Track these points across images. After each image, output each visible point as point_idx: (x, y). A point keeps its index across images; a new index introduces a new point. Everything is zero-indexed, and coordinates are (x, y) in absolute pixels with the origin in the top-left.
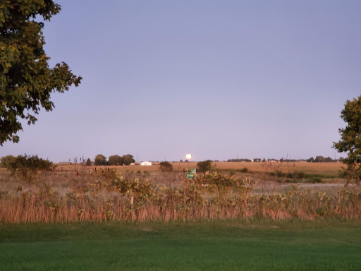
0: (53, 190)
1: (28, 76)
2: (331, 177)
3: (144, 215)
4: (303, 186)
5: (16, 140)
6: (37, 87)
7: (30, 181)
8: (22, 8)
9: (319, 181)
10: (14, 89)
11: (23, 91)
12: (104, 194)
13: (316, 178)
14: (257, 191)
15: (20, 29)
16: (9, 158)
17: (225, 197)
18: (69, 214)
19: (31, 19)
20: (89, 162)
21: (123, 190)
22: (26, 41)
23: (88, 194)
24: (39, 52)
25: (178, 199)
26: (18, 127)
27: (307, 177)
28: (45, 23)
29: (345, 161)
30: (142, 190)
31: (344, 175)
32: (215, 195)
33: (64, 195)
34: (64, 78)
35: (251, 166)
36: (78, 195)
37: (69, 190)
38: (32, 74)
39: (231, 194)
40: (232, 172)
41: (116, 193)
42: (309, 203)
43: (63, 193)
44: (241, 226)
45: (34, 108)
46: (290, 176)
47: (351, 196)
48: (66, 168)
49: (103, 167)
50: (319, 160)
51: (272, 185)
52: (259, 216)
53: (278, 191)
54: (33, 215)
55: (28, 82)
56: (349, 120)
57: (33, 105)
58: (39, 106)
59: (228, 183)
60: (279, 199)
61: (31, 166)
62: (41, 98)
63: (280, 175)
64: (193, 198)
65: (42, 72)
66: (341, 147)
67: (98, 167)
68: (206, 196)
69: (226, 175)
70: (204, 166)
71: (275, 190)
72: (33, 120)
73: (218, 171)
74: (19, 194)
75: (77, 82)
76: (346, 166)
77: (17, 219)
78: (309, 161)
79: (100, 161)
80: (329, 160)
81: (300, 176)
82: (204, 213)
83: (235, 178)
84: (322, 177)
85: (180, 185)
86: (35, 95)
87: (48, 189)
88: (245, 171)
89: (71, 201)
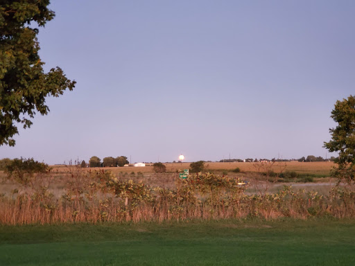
0: (49, 192)
1: (23, 81)
2: (323, 176)
3: (138, 216)
4: (295, 185)
5: (12, 143)
6: (32, 91)
7: (26, 183)
8: (17, 15)
9: (310, 181)
10: (10, 93)
11: (18, 96)
12: (98, 196)
13: (308, 178)
14: (250, 191)
15: (15, 36)
16: (6, 161)
17: (219, 197)
18: (65, 216)
19: (26, 25)
20: (84, 164)
21: (118, 192)
22: (20, 47)
23: (83, 195)
24: (34, 57)
25: (173, 200)
26: (14, 130)
27: (298, 176)
29: (336, 160)
30: (136, 192)
31: (335, 174)
32: (208, 195)
33: (60, 196)
34: (58, 82)
35: (244, 166)
36: (73, 197)
37: (65, 192)
38: (28, 79)
39: (224, 194)
40: (225, 172)
41: (110, 195)
42: (301, 202)
43: (59, 194)
44: (235, 226)
45: (30, 112)
46: (282, 175)
47: (343, 195)
48: (61, 170)
49: (97, 169)
50: (310, 159)
51: (265, 185)
52: (251, 216)
53: (272, 191)
54: (30, 216)
55: (23, 86)
56: (339, 120)
57: (28, 109)
58: (35, 110)
59: (221, 184)
60: (271, 199)
61: (27, 169)
62: (36, 102)
63: (272, 174)
64: (186, 199)
65: (37, 77)
66: (331, 147)
67: (93, 169)
68: (199, 197)
69: (218, 176)
70: (197, 167)
71: (268, 190)
72: (29, 123)
73: (211, 171)
74: (15, 197)
75: (72, 86)
76: (337, 166)
77: (13, 221)
78: (302, 160)
79: (95, 163)
80: (320, 159)
81: (292, 176)
82: (197, 214)
83: (228, 178)
84: (314, 176)
85: (173, 186)
86: (30, 99)
87: (44, 190)
88: (237, 171)
89: (67, 202)
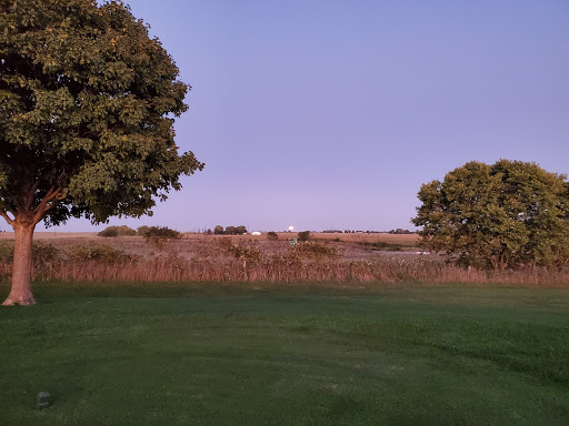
0: (181, 254)
1: (161, 162)
2: (409, 246)
3: (254, 276)
4: (385, 253)
5: (151, 214)
6: (169, 171)
7: (161, 248)
8: (157, 107)
9: (399, 250)
10: (150, 172)
11: (156, 175)
12: (221, 259)
13: (397, 247)
14: (347, 257)
15: (155, 124)
16: (145, 228)
17: (322, 262)
18: (193, 276)
19: (164, 116)
20: (209, 232)
21: (237, 256)
22: (159, 134)
23: (208, 258)
24: (170, 143)
25: (283, 264)
26: (153, 203)
27: (389, 246)
28: (176, 119)
29: (420, 233)
30: (253, 256)
31: (420, 245)
32: (313, 261)
33: (189, 259)
34: (190, 163)
35: (343, 236)
36: (201, 259)
37: (193, 255)
38: (165, 161)
39: (326, 260)
40: (327, 241)
41: (231, 258)
42: (391, 268)
43: (189, 257)
44: (335, 287)
45: (166, 188)
46: (375, 245)
47: (425, 263)
48: (190, 236)
49: (221, 236)
50: (399, 232)
51: (359, 253)
52: (349, 278)
53: (366, 257)
54: (163, 275)
55: (161, 166)
56: (424, 200)
57: (165, 186)
58: (170, 186)
59: (324, 251)
60: (366, 265)
61: (161, 235)
62: (171, 180)
63: (367, 244)
64: (296, 264)
65: (172, 159)
66: (417, 222)
67: (218, 236)
68: (305, 261)
69: (322, 244)
70: (304, 236)
71: (362, 257)
72: (165, 197)
73: (316, 240)
74: (152, 259)
75: (201, 167)
76: (421, 238)
77: (150, 279)
78: (390, 232)
79: (219, 231)
80: (407, 232)
81: (383, 245)
82: (304, 276)
83: (329, 246)
84: (401, 246)
85: (284, 251)
86: (166, 177)
87: (176, 254)
88: (337, 240)
89: (195, 264)
